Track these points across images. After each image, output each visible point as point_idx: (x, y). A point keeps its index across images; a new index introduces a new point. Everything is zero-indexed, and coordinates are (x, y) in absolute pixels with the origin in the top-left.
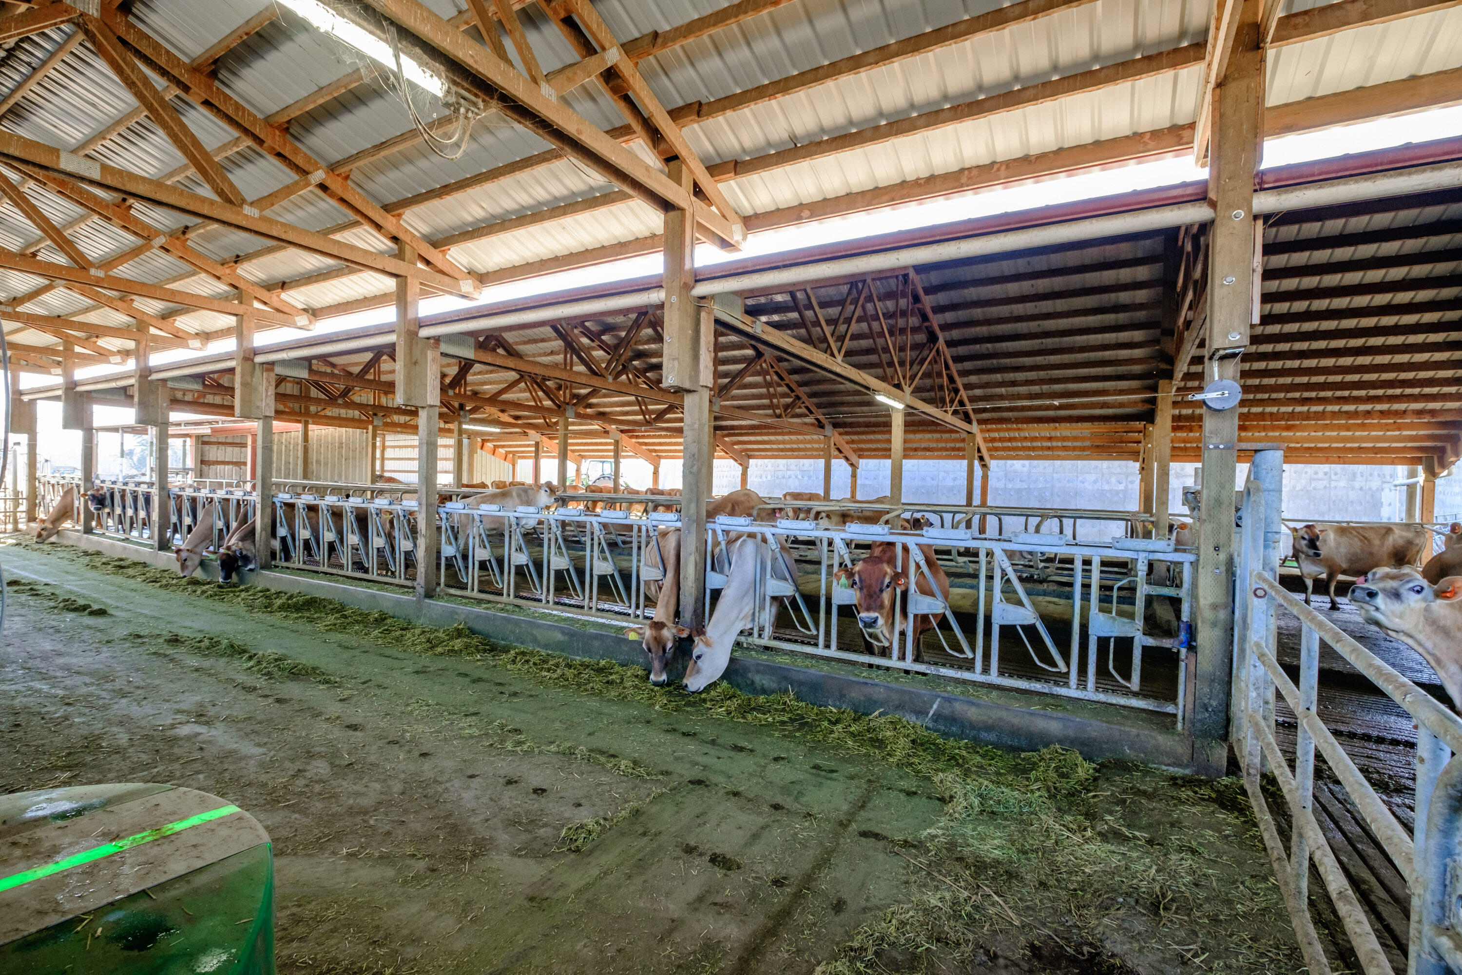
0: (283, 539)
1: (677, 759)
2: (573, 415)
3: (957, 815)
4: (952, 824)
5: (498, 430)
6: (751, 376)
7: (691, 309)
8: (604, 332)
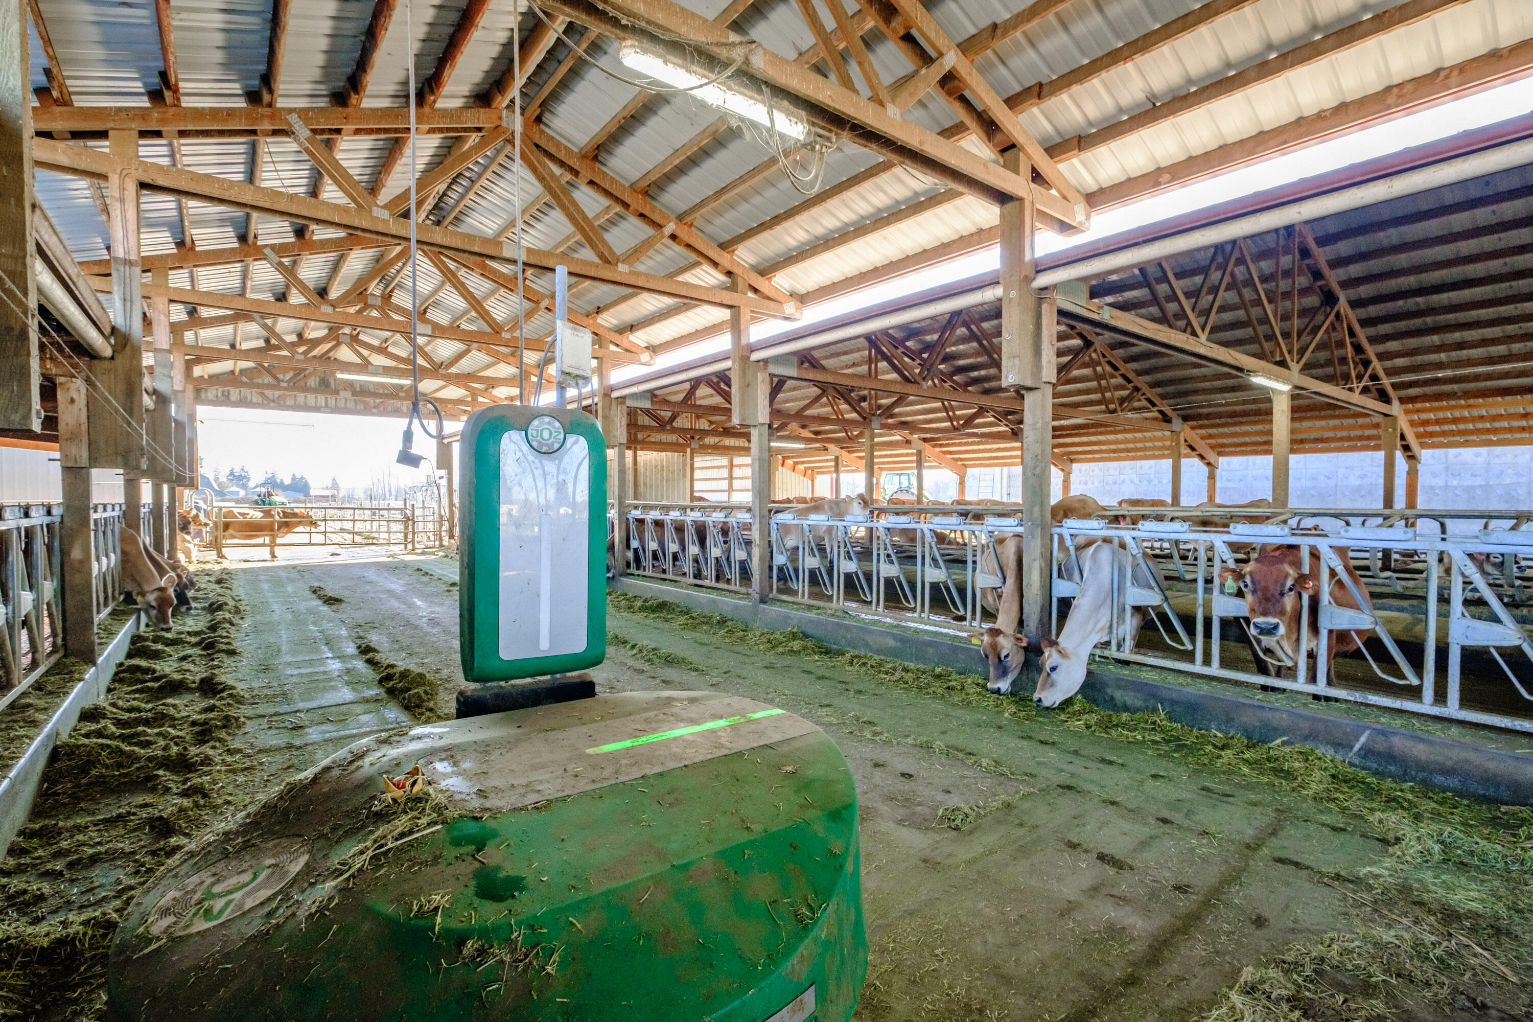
0: (636, 550)
1: (1039, 764)
2: (879, 426)
3: (1409, 859)
4: (1401, 866)
5: (803, 446)
6: (1079, 368)
7: (1031, 303)
8: (908, 338)
